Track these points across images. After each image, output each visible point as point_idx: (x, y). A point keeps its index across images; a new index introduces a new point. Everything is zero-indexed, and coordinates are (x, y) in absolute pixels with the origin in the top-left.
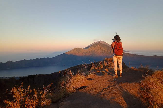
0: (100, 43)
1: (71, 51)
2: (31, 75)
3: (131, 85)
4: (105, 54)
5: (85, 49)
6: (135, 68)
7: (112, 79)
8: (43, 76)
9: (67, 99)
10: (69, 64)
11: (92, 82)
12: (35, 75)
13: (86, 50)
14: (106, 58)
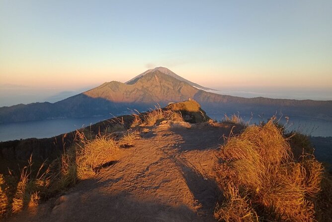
0: (159, 71)
1: (97, 88)
2: (7, 142)
3: (202, 154)
4: (168, 94)
5: (127, 84)
6: (216, 122)
7: (169, 144)
8: (35, 142)
9: (72, 190)
10: (95, 116)
11: (129, 151)
12: (16, 142)
13: (132, 87)
14: (170, 103)
